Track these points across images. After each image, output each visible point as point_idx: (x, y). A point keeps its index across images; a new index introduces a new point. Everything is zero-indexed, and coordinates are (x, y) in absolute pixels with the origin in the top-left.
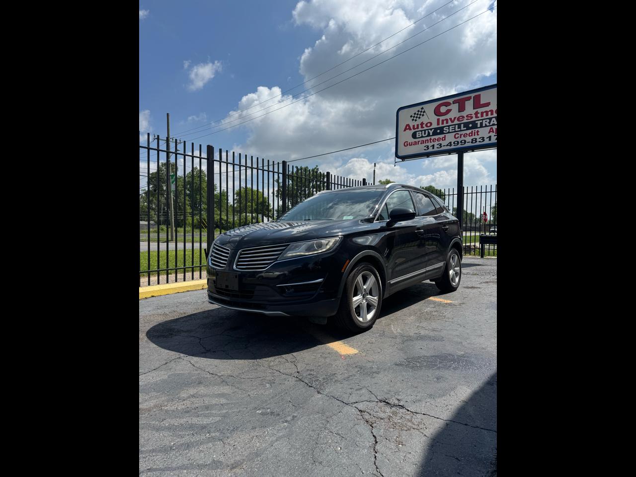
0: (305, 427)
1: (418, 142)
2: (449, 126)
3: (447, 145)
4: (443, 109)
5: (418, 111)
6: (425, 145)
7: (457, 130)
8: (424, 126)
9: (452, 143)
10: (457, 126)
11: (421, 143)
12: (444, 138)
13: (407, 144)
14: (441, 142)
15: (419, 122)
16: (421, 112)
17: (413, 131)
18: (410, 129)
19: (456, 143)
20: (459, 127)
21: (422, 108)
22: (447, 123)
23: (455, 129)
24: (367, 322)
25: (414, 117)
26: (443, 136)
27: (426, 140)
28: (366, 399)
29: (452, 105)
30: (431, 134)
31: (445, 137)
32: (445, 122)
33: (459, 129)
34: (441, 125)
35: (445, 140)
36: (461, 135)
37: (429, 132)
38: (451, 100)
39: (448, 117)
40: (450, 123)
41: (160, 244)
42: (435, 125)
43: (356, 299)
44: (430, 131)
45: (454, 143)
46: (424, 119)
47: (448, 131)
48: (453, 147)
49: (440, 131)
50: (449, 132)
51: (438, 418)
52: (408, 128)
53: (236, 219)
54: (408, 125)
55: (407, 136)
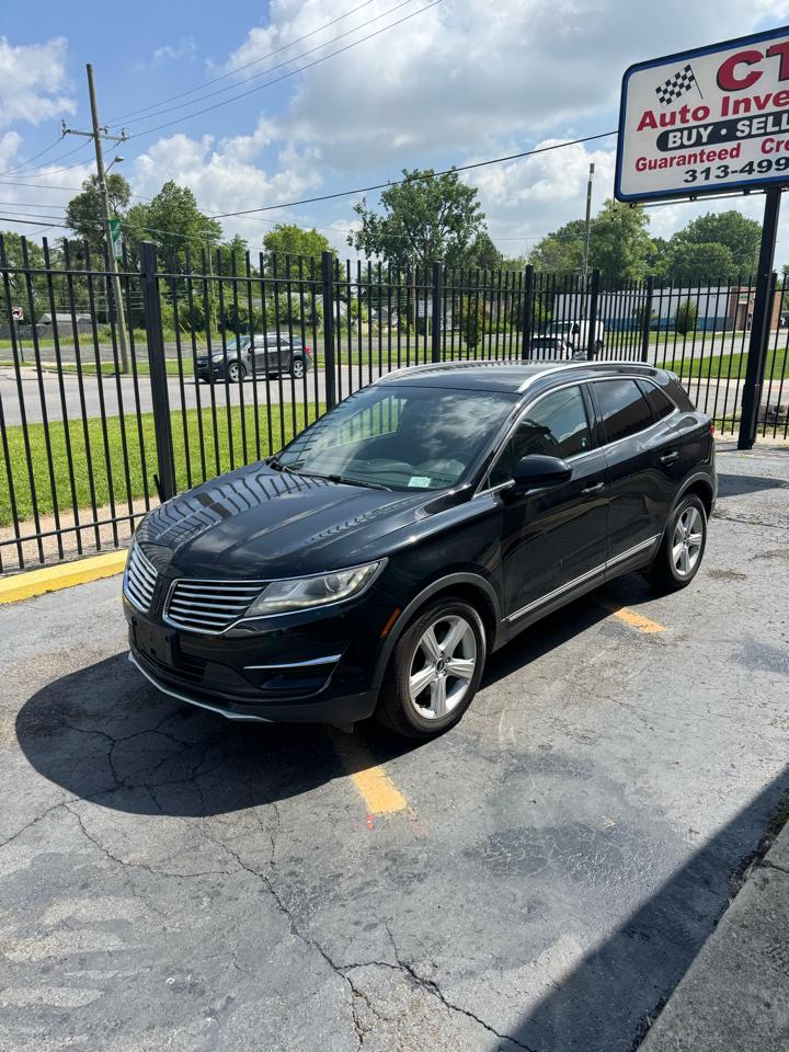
0: (242, 1031)
1: (672, 159)
2: (750, 119)
3: (742, 171)
4: (741, 72)
5: (678, 76)
6: (687, 167)
7: (770, 129)
8: (689, 116)
9: (755, 166)
10: (771, 119)
11: (678, 164)
12: (736, 152)
13: (644, 165)
14: (728, 161)
15: (676, 105)
16: (684, 78)
17: (661, 130)
18: (653, 125)
19: (765, 164)
20: (777, 122)
21: (688, 68)
22: (747, 109)
23: (765, 127)
24: (446, 717)
25: (665, 92)
26: (733, 144)
27: (690, 156)
28: (375, 957)
29: (764, 60)
30: (705, 140)
31: (738, 149)
32: (742, 106)
33: (777, 129)
34: (731, 116)
35: (737, 155)
36: (779, 144)
37: (699, 134)
38: (762, 47)
39: (749, 93)
40: (754, 110)
41: (104, 380)
42: (715, 116)
43: (417, 681)
44: (702, 130)
45: (760, 165)
46: (691, 99)
47: (747, 130)
48: (755, 176)
49: (725, 132)
50: (750, 136)
51: (489, 1029)
52: (648, 121)
53: (267, 305)
54: (649, 114)
55: (643, 143)
